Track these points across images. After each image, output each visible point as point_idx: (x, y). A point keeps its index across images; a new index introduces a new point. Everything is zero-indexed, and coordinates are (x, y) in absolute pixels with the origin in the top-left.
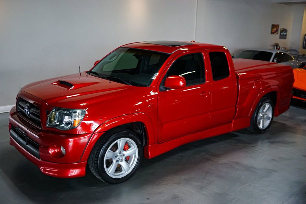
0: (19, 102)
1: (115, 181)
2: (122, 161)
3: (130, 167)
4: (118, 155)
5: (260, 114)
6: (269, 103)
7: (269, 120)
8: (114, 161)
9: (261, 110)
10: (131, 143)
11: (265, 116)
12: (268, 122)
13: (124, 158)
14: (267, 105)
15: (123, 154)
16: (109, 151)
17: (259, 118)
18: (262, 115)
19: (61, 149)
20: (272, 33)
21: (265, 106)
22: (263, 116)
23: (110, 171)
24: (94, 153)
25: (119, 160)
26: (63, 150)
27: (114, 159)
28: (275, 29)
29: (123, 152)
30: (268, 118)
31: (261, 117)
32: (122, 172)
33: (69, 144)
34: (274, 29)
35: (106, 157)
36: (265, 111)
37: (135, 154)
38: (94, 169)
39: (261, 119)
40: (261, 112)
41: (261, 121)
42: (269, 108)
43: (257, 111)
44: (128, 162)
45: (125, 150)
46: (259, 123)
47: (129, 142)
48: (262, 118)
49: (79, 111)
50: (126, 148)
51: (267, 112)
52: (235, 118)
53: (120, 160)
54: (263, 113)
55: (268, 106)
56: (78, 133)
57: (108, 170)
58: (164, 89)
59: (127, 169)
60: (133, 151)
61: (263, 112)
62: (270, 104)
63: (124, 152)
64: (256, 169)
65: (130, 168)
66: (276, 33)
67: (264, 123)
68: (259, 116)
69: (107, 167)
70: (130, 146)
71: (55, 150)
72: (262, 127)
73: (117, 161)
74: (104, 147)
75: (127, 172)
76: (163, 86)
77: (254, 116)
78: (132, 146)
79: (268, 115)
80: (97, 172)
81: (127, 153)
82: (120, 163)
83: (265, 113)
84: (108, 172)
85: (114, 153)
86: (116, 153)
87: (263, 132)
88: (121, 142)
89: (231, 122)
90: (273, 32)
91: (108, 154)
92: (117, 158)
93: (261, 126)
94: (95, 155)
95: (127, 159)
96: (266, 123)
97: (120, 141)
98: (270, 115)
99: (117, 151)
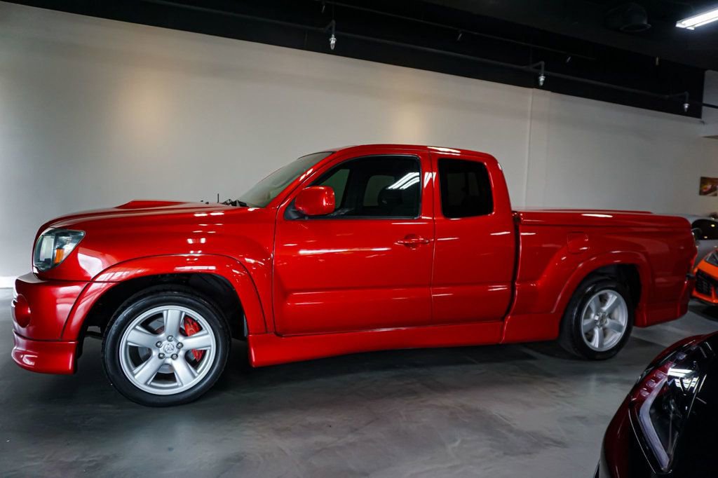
2: (174, 357)
3: (196, 375)
4: (164, 343)
5: (593, 315)
6: (618, 291)
7: (619, 331)
8: (155, 353)
9: (592, 303)
11: (608, 322)
12: (614, 339)
14: (610, 295)
15: (180, 343)
16: (134, 328)
17: (585, 323)
18: (597, 318)
20: (702, 193)
21: (603, 300)
22: (602, 320)
23: (139, 375)
25: (166, 355)
27: (155, 350)
28: (709, 186)
29: (177, 337)
30: (619, 328)
31: (596, 321)
32: (175, 384)
34: (705, 186)
35: (127, 341)
36: (605, 309)
37: (209, 348)
39: (593, 325)
40: (593, 309)
41: (597, 332)
42: (618, 302)
43: (580, 302)
45: (184, 334)
46: (590, 337)
48: (598, 324)
51: (614, 313)
52: (512, 311)
53: (171, 355)
54: (601, 314)
55: (616, 297)
58: (295, 216)
59: (186, 377)
60: (207, 340)
61: (599, 310)
62: (619, 294)
63: (182, 339)
66: (713, 193)
67: (605, 338)
68: (587, 318)
72: (597, 346)
73: (160, 357)
75: (185, 386)
76: (293, 208)
77: (572, 316)
78: (204, 329)
79: (617, 320)
81: (190, 342)
82: (170, 361)
83: (606, 315)
85: (153, 336)
86: (160, 338)
87: (598, 357)
88: (170, 313)
89: (503, 319)
90: (704, 191)
91: (133, 335)
92: (161, 349)
93: (595, 343)
96: (611, 338)
97: (167, 310)
98: (622, 322)
99: (163, 335)
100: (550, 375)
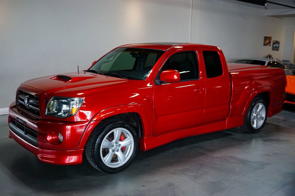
0: (19, 95)
1: (111, 171)
2: (118, 151)
3: (126, 157)
4: (114, 145)
5: (254, 114)
7: (263, 120)
8: (110, 151)
9: (254, 110)
10: (127, 134)
11: (259, 116)
12: (261, 122)
13: (120, 148)
14: (260, 105)
15: (119, 144)
16: (105, 140)
17: (252, 117)
18: (255, 115)
19: (59, 137)
20: (265, 45)
21: (258, 107)
23: (106, 160)
24: (91, 141)
26: (61, 137)
27: (111, 148)
28: (268, 41)
29: (118, 142)
30: (262, 118)
31: (255, 116)
32: (118, 162)
33: (67, 133)
34: (266, 41)
35: (103, 146)
36: (258, 111)
37: (131, 145)
38: (90, 158)
39: (254, 118)
40: (254, 112)
41: (255, 121)
42: (262, 107)
43: (250, 110)
44: (125, 152)
45: (121, 140)
46: (253, 123)
47: (125, 133)
48: (256, 117)
49: (76, 99)
50: (122, 138)
51: (261, 113)
52: (228, 116)
53: (117, 150)
54: (257, 113)
55: (262, 106)
56: (75, 121)
57: (105, 158)
58: (159, 83)
59: (123, 159)
60: (129, 142)
61: (256, 111)
62: (263, 104)
63: (120, 143)
64: (250, 162)
65: (126, 159)
66: (268, 45)
67: (258, 123)
68: (252, 115)
69: (104, 156)
70: (126, 136)
71: (52, 137)
72: (255, 127)
73: (114, 151)
74: (101, 136)
75: (123, 163)
76: (158, 80)
77: (248, 115)
78: (128, 137)
79: (261, 115)
80: (94, 160)
81: (123, 144)
82: (116, 153)
83: (258, 113)
84: (105, 161)
85: (110, 142)
86: (113, 143)
87: (256, 131)
88: (117, 132)
89: (225, 120)
90: (266, 43)
91: (105, 143)
92: (113, 148)
93: (255, 126)
94: (92, 143)
95: (123, 150)
96: (260, 123)
97: (116, 130)
98: (264, 116)
99: (114, 141)
100: (244, 141)
